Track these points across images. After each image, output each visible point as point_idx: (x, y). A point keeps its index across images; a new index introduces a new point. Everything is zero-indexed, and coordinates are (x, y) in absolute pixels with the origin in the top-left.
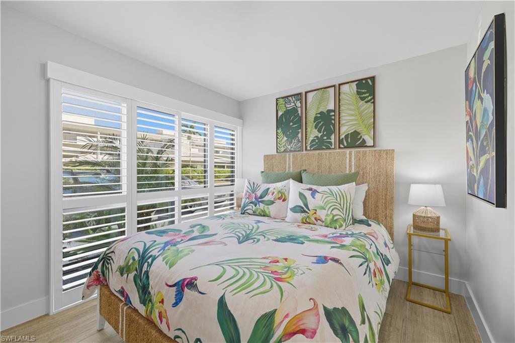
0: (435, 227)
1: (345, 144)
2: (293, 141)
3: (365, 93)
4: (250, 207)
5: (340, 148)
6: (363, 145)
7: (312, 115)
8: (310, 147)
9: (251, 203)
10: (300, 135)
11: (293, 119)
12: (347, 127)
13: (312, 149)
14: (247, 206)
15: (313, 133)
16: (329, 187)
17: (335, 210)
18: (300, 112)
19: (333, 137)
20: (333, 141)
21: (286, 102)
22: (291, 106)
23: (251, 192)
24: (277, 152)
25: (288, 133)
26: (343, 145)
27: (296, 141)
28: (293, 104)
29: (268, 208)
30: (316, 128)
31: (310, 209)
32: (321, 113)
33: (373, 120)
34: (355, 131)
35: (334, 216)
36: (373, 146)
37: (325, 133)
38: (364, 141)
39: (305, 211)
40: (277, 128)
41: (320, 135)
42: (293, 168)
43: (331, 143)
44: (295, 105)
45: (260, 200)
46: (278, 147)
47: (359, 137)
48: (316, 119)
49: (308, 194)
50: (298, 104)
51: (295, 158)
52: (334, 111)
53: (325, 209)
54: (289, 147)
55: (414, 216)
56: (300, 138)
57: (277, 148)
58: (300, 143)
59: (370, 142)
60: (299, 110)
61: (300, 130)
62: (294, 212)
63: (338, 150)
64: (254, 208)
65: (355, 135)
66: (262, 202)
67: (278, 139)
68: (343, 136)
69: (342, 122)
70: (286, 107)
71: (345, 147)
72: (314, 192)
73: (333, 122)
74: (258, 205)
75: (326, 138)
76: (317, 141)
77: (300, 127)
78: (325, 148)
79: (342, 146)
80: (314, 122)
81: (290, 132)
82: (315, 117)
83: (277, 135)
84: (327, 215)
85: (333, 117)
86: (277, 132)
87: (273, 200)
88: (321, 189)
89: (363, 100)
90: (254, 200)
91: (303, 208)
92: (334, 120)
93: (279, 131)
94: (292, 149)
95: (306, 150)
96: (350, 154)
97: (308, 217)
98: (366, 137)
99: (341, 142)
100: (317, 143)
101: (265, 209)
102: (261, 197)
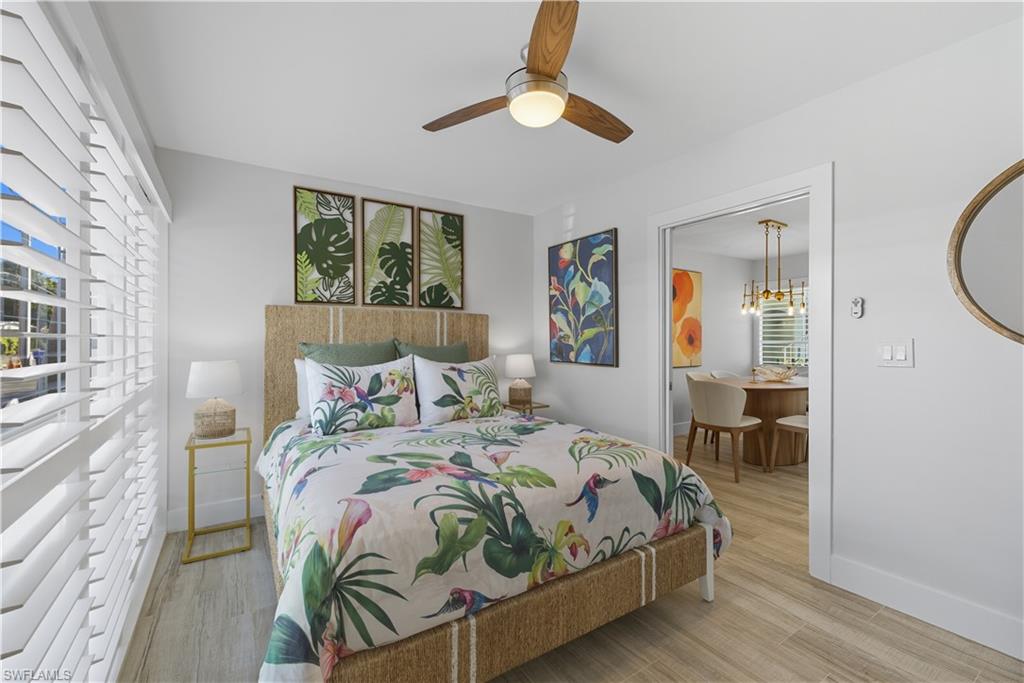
0: (525, 398)
1: (428, 302)
2: (336, 282)
3: (452, 234)
4: (353, 416)
5: (421, 306)
6: (449, 305)
7: (374, 242)
8: (372, 299)
9: (351, 407)
10: (350, 274)
11: (337, 240)
12: (429, 278)
13: (375, 302)
14: (343, 415)
15: (377, 276)
16: (472, 363)
17: (492, 393)
18: (350, 230)
19: (409, 287)
20: (410, 293)
21: (318, 202)
22: (330, 213)
23: (342, 386)
24: (297, 301)
25: (325, 266)
26: (425, 302)
27: (342, 284)
28: (335, 212)
29: (391, 410)
30: (382, 268)
31: (464, 396)
32: (391, 244)
33: (459, 274)
34: (440, 284)
35: (492, 400)
36: (462, 308)
37: (398, 279)
38: (451, 300)
39: (458, 402)
40: (297, 251)
41: (389, 281)
42: (345, 336)
43: (407, 297)
44: (341, 215)
45: (370, 398)
46: (299, 291)
47: (445, 293)
48: (382, 252)
49: (454, 375)
50: (348, 215)
51: (348, 317)
52: (412, 247)
53: (481, 393)
54: (327, 294)
55: (510, 389)
56: (351, 280)
57: (296, 293)
58: (351, 290)
59: (457, 303)
60: (350, 226)
61: (351, 265)
62: (444, 406)
63: (416, 309)
64: (361, 415)
65: (440, 289)
66: (377, 401)
67: (299, 274)
68: (424, 289)
69: (423, 267)
70: (321, 213)
71: (428, 306)
72: (460, 373)
73: (410, 263)
74: (369, 408)
75: (398, 287)
76: (384, 290)
77: (352, 259)
78: (396, 302)
79: (424, 304)
80: (380, 256)
81: (328, 264)
82: (381, 249)
83: (296, 264)
84: (484, 401)
85: (410, 256)
86: (296, 259)
87: (396, 393)
88: (464, 366)
89: (450, 243)
90: (357, 400)
91: (454, 397)
92: (412, 260)
93: (303, 257)
94: (334, 298)
95: (364, 303)
96: (442, 316)
97: (463, 408)
98: (453, 295)
99: (422, 297)
100: (383, 294)
101: (386, 413)
102: (372, 392)
